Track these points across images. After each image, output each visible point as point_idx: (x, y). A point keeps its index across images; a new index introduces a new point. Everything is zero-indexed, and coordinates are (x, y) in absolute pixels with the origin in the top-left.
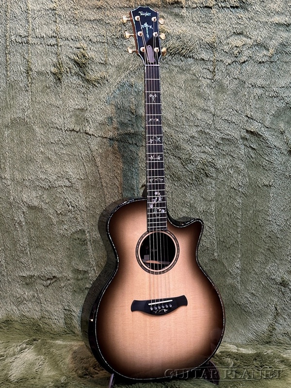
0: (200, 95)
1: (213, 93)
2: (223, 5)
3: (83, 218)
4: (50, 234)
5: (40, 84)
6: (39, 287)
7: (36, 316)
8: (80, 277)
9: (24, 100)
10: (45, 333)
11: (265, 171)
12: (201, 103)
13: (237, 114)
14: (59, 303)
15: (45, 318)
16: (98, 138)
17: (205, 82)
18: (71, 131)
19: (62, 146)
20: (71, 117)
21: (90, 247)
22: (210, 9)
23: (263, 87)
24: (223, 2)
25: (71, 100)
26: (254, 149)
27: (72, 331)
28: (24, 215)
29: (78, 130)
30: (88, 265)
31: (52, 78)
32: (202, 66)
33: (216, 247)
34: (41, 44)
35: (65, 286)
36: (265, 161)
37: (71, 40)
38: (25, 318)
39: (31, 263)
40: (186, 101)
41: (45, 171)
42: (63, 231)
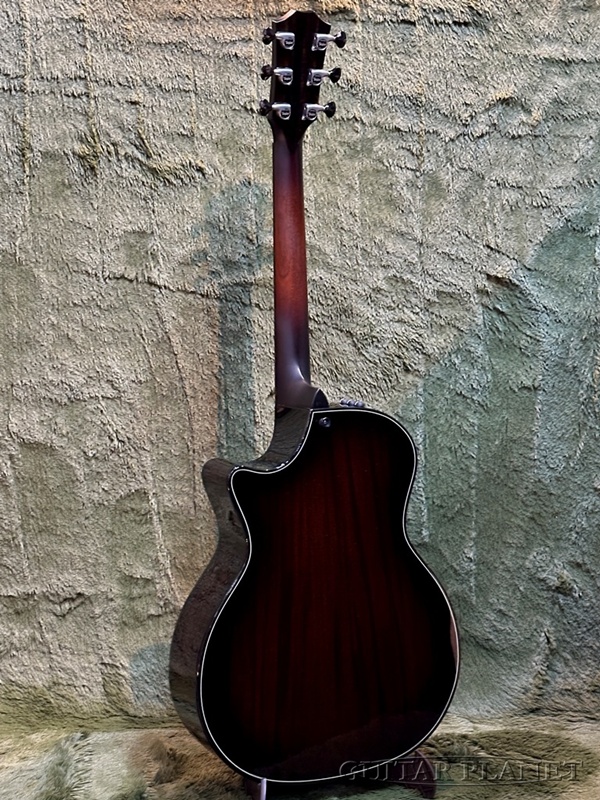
0: (392, 203)
1: (418, 197)
2: (439, 19)
3: (143, 466)
4: (70, 501)
5: (49, 178)
6: (46, 619)
7: (41, 681)
8: (136, 591)
9: (14, 212)
10: (63, 716)
11: (525, 359)
12: (396, 221)
13: (468, 241)
14: (90, 650)
15: (59, 684)
16: (177, 294)
17: (403, 177)
18: (118, 279)
19: (97, 312)
20: (117, 248)
21: (158, 528)
22: (413, 27)
23: (519, 188)
24: (439, 13)
25: (118, 214)
26: (502, 313)
27: (122, 710)
28: (13, 463)
29: (132, 276)
30: (154, 567)
31: (76, 166)
32: (395, 143)
33: (425, 517)
34: (52, 92)
35: (103, 613)
36: (524, 337)
37: (118, 86)
38: (15, 688)
39: (28, 567)
40: (363, 214)
41: (60, 366)
42: (99, 494)
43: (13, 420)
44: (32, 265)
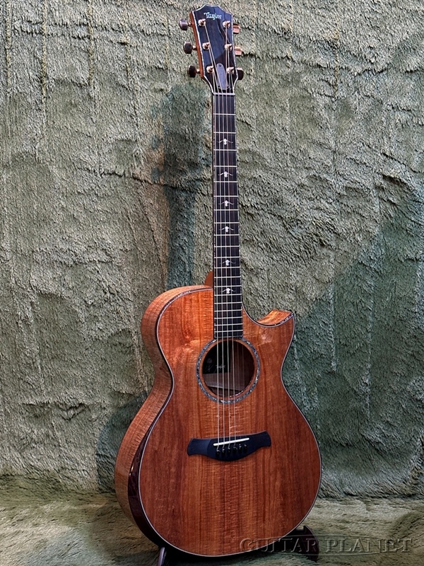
0: (313, 121)
1: (333, 117)
3: (128, 312)
4: (74, 337)
6: (56, 421)
7: (52, 466)
8: (122, 403)
9: (35, 124)
10: (68, 492)
11: (409, 238)
12: (316, 135)
13: (369, 150)
14: (88, 444)
15: (66, 469)
16: (154, 187)
17: (322, 101)
18: (111, 174)
19: (95, 198)
20: (110, 152)
23: (408, 111)
25: (111, 126)
26: (394, 204)
27: (110, 488)
28: (33, 308)
29: (121, 172)
30: (135, 385)
32: (317, 76)
33: (334, 353)
34: (63, 35)
35: (97, 418)
36: (410, 221)
37: (111, 30)
38: (34, 470)
39: (44, 383)
40: (292, 129)
41: (67, 238)
42: (96, 332)
43: (33, 277)
44: (48, 163)
